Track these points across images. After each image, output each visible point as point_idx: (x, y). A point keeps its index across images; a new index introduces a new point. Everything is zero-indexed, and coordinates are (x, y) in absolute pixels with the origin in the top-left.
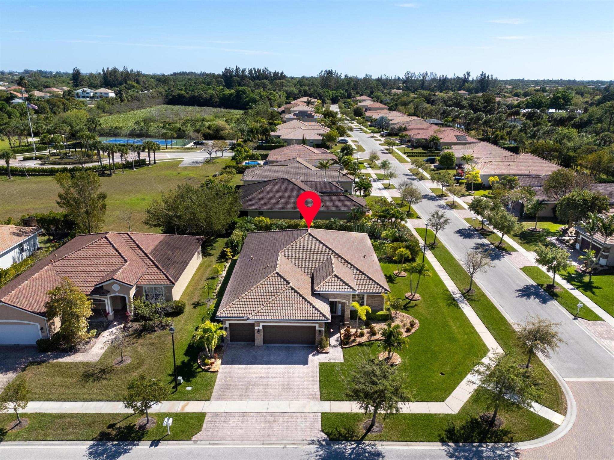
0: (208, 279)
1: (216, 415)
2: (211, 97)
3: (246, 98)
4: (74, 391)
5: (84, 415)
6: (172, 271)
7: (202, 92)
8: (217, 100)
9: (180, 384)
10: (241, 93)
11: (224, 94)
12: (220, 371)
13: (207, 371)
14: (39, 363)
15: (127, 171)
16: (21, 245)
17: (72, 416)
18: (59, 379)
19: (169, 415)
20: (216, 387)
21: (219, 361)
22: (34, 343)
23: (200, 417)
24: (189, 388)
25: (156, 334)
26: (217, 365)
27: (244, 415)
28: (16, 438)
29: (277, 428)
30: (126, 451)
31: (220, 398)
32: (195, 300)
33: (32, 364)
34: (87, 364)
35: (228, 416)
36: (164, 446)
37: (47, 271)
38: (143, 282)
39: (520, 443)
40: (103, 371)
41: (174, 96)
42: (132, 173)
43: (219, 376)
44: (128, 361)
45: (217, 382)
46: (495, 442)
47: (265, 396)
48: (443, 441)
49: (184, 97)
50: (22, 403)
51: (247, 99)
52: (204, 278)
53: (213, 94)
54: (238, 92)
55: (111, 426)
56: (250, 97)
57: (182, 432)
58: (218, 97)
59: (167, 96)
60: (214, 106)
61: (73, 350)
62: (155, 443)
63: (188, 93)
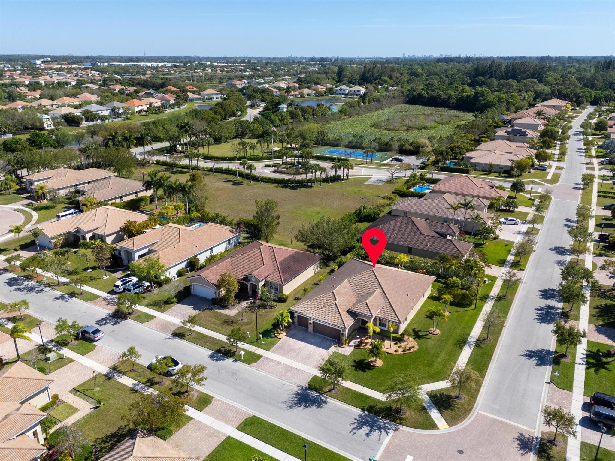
0: (315, 284)
1: (267, 358)
2: (449, 98)
3: (483, 100)
4: (216, 327)
5: (215, 339)
6: (287, 276)
7: (441, 93)
8: (455, 101)
9: (260, 339)
10: (479, 95)
11: (461, 96)
12: (283, 339)
13: (276, 336)
14: (211, 309)
15: (324, 185)
16: (229, 240)
17: (211, 338)
18: (213, 320)
19: (244, 350)
20: (276, 346)
21: (285, 334)
22: (211, 298)
23: (259, 357)
24: (263, 342)
25: (266, 310)
26: (283, 335)
27: (279, 363)
28: (188, 340)
29: (289, 374)
30: (224, 360)
31: (274, 352)
32: (297, 296)
33: (208, 309)
34: (227, 316)
35: (272, 361)
36: (238, 363)
37: (227, 262)
38: (269, 279)
39: (404, 427)
40: (233, 322)
41: (414, 96)
42: (327, 187)
43: (281, 341)
44: (246, 320)
45: (278, 344)
46: (391, 421)
47: (295, 358)
48: (363, 410)
49: (424, 97)
50: (193, 325)
51: (483, 102)
52: (313, 283)
53: (452, 95)
54: (476, 93)
55: (223, 347)
56: (487, 100)
57: (248, 360)
58: (456, 97)
59: (408, 96)
60: (450, 107)
61: (225, 307)
62: (235, 361)
63: (427, 93)
